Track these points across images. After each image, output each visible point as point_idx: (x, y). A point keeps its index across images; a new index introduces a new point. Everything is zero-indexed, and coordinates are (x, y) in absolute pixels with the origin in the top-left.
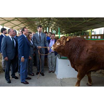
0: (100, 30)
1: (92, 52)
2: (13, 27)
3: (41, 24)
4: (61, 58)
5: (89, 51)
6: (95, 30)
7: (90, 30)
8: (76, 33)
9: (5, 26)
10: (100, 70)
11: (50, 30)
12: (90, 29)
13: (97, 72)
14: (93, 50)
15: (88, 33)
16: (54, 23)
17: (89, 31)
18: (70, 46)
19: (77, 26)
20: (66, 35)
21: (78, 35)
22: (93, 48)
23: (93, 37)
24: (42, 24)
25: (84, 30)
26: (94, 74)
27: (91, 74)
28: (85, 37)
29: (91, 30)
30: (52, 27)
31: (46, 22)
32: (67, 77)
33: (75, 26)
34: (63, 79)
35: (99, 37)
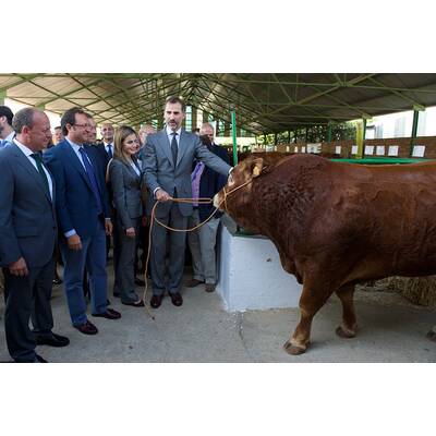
0: (398, 121)
1: (358, 212)
2: (43, 104)
3: (162, 92)
4: (238, 233)
5: (346, 205)
6: (377, 121)
7: (360, 121)
8: (303, 131)
9: (12, 98)
10: (389, 279)
11: (200, 117)
12: (360, 117)
13: (380, 284)
14: (361, 201)
15: (352, 131)
16: (218, 88)
17: (354, 123)
18: (270, 189)
19: (309, 102)
20: (265, 138)
21: (312, 141)
22: (363, 194)
23: (369, 150)
24: (166, 90)
25: (336, 120)
26: (367, 294)
27: (355, 294)
28: (338, 150)
29: (365, 122)
30: (206, 104)
31: (183, 84)
32: (262, 306)
33: (299, 103)
34: (249, 312)
35: (394, 151)
